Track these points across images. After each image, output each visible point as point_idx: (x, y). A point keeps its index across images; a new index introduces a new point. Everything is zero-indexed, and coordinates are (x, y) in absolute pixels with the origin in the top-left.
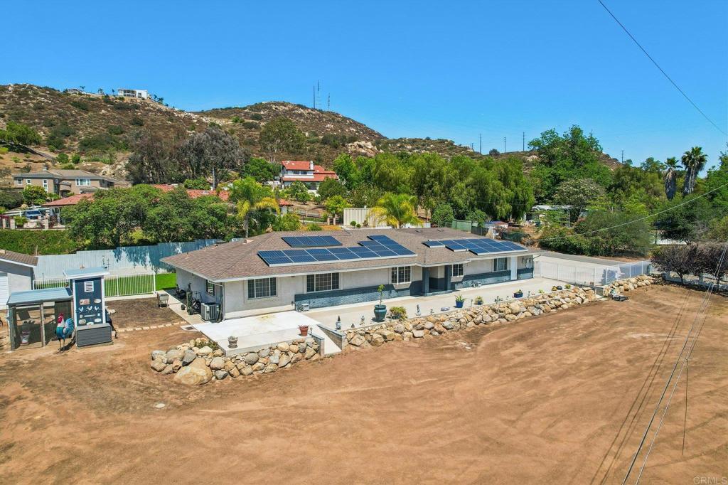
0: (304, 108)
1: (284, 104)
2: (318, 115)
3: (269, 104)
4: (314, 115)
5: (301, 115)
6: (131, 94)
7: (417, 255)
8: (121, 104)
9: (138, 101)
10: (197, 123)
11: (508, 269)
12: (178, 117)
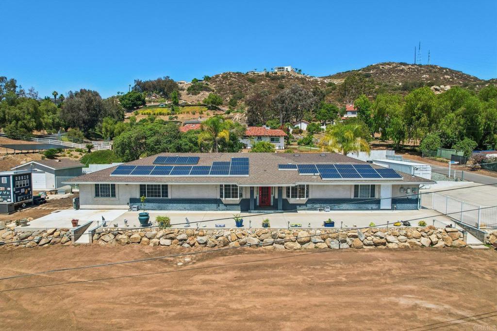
0: (405, 64)
1: (389, 64)
2: (417, 69)
3: (378, 65)
4: (414, 69)
5: (402, 70)
6: (281, 70)
7: (248, 176)
8: (275, 76)
9: (285, 73)
10: (320, 84)
11: (377, 197)
12: (309, 80)
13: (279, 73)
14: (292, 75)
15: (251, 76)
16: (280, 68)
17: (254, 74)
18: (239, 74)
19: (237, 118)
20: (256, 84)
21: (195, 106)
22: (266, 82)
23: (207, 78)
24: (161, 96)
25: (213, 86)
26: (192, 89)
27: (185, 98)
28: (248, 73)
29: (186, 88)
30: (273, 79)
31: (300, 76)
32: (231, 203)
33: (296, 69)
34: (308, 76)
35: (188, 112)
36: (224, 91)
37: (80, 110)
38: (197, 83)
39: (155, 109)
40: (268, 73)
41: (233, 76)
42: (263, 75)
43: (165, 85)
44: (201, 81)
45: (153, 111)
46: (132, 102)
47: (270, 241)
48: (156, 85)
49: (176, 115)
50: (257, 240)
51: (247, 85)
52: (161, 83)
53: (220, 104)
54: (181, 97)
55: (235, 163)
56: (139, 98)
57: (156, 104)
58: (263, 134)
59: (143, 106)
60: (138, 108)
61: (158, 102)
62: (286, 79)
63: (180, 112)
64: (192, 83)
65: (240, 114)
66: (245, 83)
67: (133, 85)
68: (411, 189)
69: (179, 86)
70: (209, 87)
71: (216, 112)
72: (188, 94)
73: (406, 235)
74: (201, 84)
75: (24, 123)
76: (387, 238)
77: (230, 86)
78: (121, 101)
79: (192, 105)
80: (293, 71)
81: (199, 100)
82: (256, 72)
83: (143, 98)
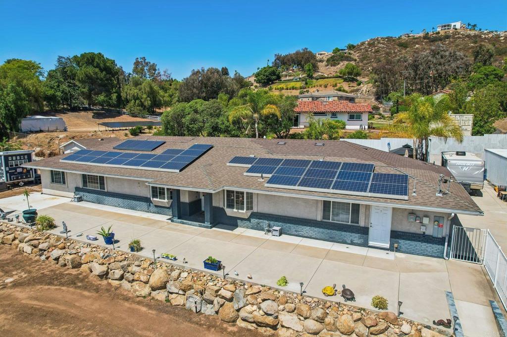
6: (446, 27)
7: (178, 171)
8: (436, 37)
9: (451, 32)
10: (503, 40)
11: (362, 223)
12: (485, 38)
13: (442, 33)
14: (462, 33)
15: (405, 39)
17: (409, 37)
18: (389, 39)
19: (365, 91)
20: (408, 49)
21: (330, 78)
22: (423, 45)
23: (351, 47)
24: (299, 69)
25: (356, 55)
26: (331, 60)
27: (324, 69)
28: (401, 36)
29: (325, 59)
30: (432, 41)
32: (160, 204)
33: (469, 25)
35: (321, 86)
36: (367, 60)
38: (338, 53)
39: (288, 83)
40: (428, 34)
41: (381, 42)
42: (420, 37)
43: (303, 58)
44: (344, 50)
45: (286, 86)
46: (266, 77)
47: (118, 273)
48: (294, 58)
49: (307, 89)
50: (104, 268)
51: (396, 51)
52: (298, 56)
53: (358, 74)
54: (318, 69)
55: (187, 152)
56: (273, 73)
57: (291, 78)
58: (338, 110)
59: (277, 81)
60: (273, 83)
61: (294, 75)
62: (451, 40)
63: (313, 85)
64: (333, 53)
65: (371, 85)
66: (395, 48)
67: (273, 59)
68: (432, 217)
69: (319, 57)
70: (352, 56)
71: (352, 84)
72: (326, 66)
73: (321, 320)
74: (342, 54)
75: (141, 101)
76: (280, 317)
77: (376, 54)
78: (256, 77)
79: (327, 78)
80: (464, 27)
81: (336, 72)
82: (412, 35)
83: (277, 73)
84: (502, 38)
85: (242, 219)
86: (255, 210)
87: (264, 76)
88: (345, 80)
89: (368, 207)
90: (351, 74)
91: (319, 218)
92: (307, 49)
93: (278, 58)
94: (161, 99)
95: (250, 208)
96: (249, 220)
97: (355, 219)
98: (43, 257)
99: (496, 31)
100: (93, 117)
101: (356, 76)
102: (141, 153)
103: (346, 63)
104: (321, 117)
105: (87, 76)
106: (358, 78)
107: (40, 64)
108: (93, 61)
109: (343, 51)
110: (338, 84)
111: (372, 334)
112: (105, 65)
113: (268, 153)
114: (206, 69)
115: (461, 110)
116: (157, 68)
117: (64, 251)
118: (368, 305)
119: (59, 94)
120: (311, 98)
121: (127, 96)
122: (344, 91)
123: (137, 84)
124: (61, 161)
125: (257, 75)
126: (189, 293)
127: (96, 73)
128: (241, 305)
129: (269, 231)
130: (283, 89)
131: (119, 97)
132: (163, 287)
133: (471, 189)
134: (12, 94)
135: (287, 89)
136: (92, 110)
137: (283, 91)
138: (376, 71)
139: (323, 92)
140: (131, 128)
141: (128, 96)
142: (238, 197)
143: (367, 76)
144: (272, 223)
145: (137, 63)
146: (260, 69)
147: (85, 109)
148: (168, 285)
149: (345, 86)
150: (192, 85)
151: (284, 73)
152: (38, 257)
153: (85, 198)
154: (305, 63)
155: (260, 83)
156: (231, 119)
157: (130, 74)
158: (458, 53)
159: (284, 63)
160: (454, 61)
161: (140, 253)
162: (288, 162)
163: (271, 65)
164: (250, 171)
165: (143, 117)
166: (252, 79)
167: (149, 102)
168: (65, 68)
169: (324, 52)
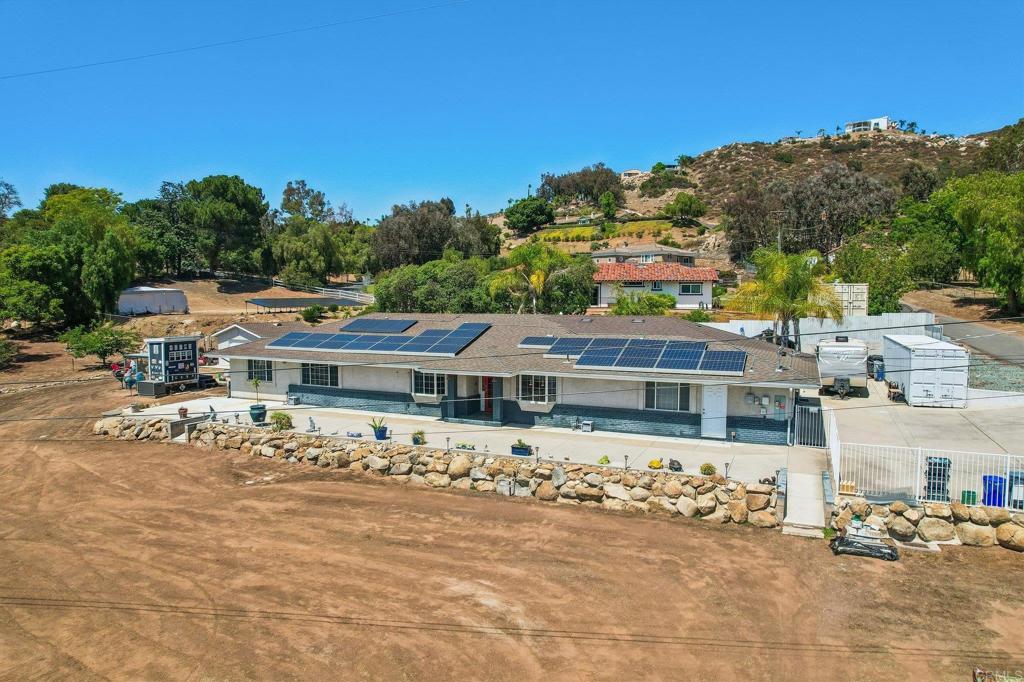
6: (862, 127)
7: (452, 355)
8: (843, 144)
9: (870, 135)
10: (964, 152)
11: (693, 410)
12: (933, 147)
13: (855, 137)
14: (890, 137)
15: (787, 147)
16: (859, 125)
17: (794, 142)
18: (758, 147)
19: (712, 245)
20: (794, 166)
21: (648, 219)
22: (819, 158)
23: (686, 161)
24: (588, 202)
25: (695, 177)
26: (650, 185)
27: (635, 203)
28: (780, 141)
29: (638, 183)
30: (837, 152)
31: (909, 138)
32: (425, 401)
33: (902, 123)
34: (932, 136)
35: (631, 234)
36: (718, 186)
37: (400, 237)
38: (662, 173)
39: (569, 230)
40: (829, 138)
41: (744, 151)
42: (815, 143)
43: (595, 182)
44: (674, 166)
45: (565, 235)
46: (527, 217)
47: (405, 467)
48: (579, 181)
49: (606, 240)
50: (385, 462)
51: (771, 168)
52: (587, 178)
53: (700, 213)
54: (625, 202)
55: (456, 333)
56: (541, 210)
57: (574, 219)
58: (663, 278)
59: (548, 225)
60: (539, 229)
61: (579, 214)
62: (871, 149)
63: (616, 233)
64: (653, 172)
65: (722, 233)
66: (768, 165)
67: (538, 183)
68: (773, 397)
69: (625, 180)
70: (688, 178)
71: (689, 232)
72: (641, 196)
73: (648, 487)
74: (669, 175)
75: (308, 263)
76: (605, 488)
77: (733, 174)
78: (507, 217)
79: (643, 219)
80: (893, 128)
81: (659, 208)
82: (800, 139)
83: (548, 209)
84: (963, 149)
85: (541, 415)
86: (559, 401)
87: (523, 214)
88: (676, 224)
89: (699, 387)
90: (687, 213)
91: (641, 406)
92: (603, 165)
93: (549, 180)
94: (341, 257)
95: (552, 398)
96: (550, 415)
97: (685, 405)
98: (292, 459)
99: (952, 136)
100: (220, 290)
101: (697, 216)
102: (388, 335)
103: (677, 191)
104: (635, 289)
105: (214, 216)
106: (701, 220)
107: (120, 194)
108: (226, 190)
109: (672, 169)
110: (663, 232)
111: (699, 494)
112: (245, 196)
113: (571, 332)
114: (418, 204)
115: (853, 277)
116: (325, 200)
117: (321, 450)
118: (696, 472)
119: (162, 248)
120: (615, 259)
121: (282, 253)
122: (674, 245)
123: (298, 231)
124: (266, 347)
125: (510, 213)
126: (497, 478)
127: (230, 212)
128: (561, 481)
129: (577, 427)
130: (559, 240)
131: (267, 254)
132: (466, 474)
133: (851, 387)
134: (110, 251)
135: (567, 240)
136: (215, 277)
137: (560, 244)
138: (729, 209)
139: (636, 247)
140: (303, 309)
141: (285, 254)
142: (537, 385)
143: (717, 215)
144: (581, 418)
145: (289, 192)
146: (513, 203)
147: (205, 276)
148: (472, 472)
149: (677, 235)
150: (398, 233)
151: (560, 210)
152: (284, 460)
153: (304, 399)
154: (601, 191)
155: (513, 228)
156: (493, 292)
157: (276, 211)
158: (872, 180)
159: (559, 191)
160: (865, 193)
161: (424, 446)
162: (598, 342)
163: (534, 195)
164: (550, 352)
165: (312, 292)
166: (500, 222)
167: (323, 264)
168: (173, 202)
169: (634, 169)
